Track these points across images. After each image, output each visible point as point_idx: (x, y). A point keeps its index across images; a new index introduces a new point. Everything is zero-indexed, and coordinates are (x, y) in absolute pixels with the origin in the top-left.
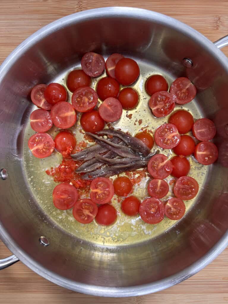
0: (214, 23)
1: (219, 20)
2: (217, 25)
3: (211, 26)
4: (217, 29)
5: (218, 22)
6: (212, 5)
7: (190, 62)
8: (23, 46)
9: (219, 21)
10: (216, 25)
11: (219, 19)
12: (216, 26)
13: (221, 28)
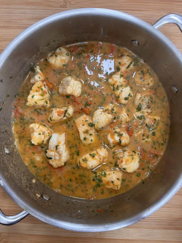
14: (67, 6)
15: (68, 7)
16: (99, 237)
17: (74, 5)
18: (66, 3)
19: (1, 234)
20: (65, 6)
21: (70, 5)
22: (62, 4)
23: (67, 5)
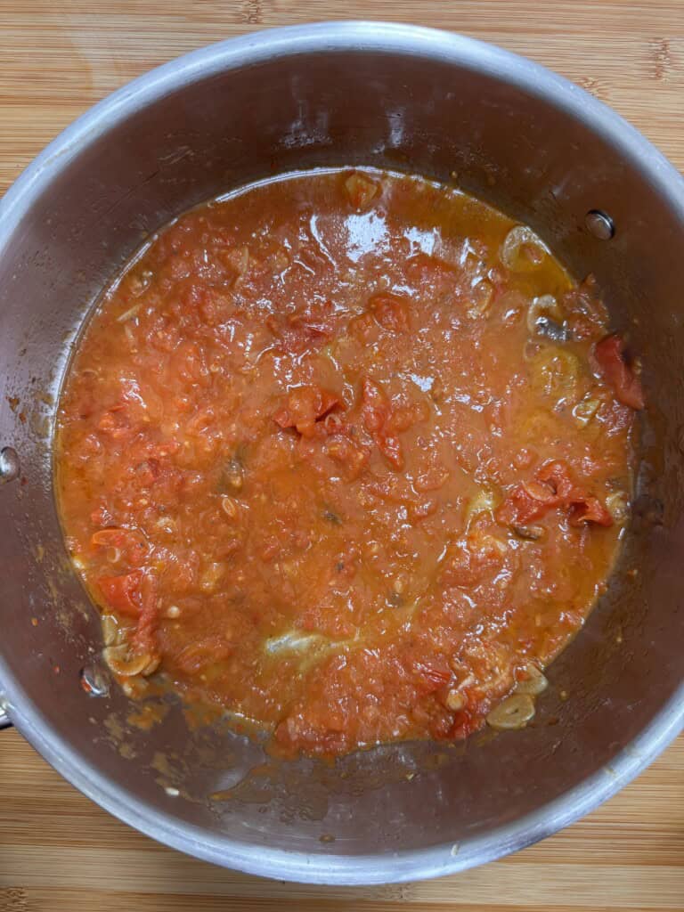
0: (650, 59)
1: (663, 49)
2: (659, 66)
3: (640, 67)
4: (658, 77)
5: (663, 56)
6: (649, 8)
7: (608, 224)
8: (129, 95)
9: (665, 54)
10: (653, 64)
11: (665, 47)
12: (655, 67)
13: (669, 74)
14: (260, 17)
15: (264, 21)
16: (396, 898)
17: (290, 11)
21: (274, 14)
22: (240, 10)
23: (263, 11)
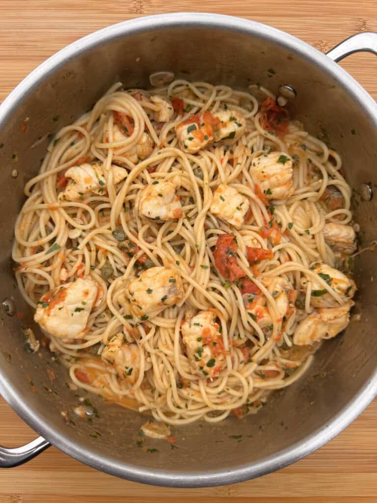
0: (357, 30)
9: (364, 27)
15: (144, 12)
17: (158, 6)
18: (142, 4)
19: (18, 497)
20: (138, 10)
21: (150, 9)
22: (132, 5)
23: (143, 9)
